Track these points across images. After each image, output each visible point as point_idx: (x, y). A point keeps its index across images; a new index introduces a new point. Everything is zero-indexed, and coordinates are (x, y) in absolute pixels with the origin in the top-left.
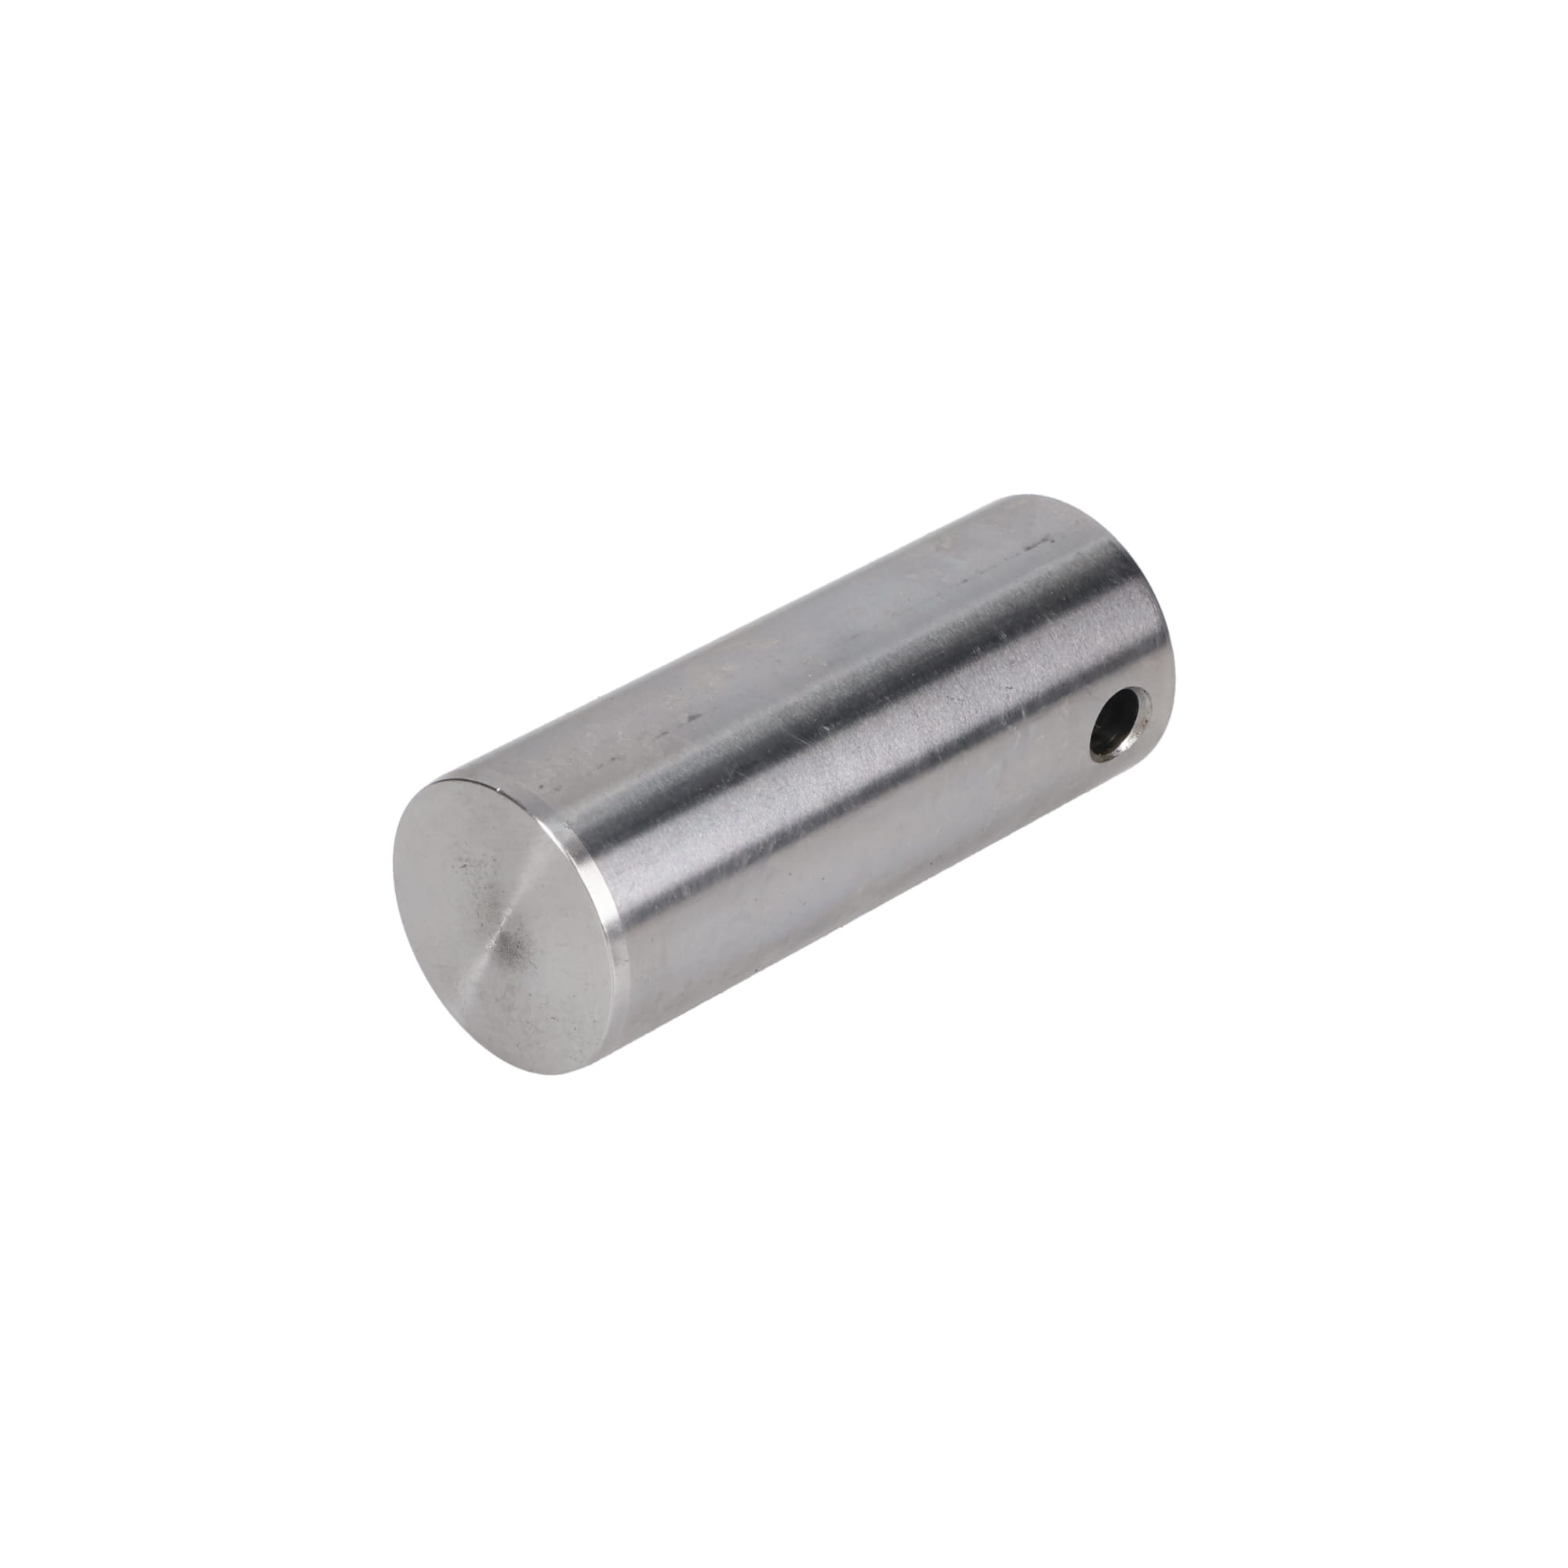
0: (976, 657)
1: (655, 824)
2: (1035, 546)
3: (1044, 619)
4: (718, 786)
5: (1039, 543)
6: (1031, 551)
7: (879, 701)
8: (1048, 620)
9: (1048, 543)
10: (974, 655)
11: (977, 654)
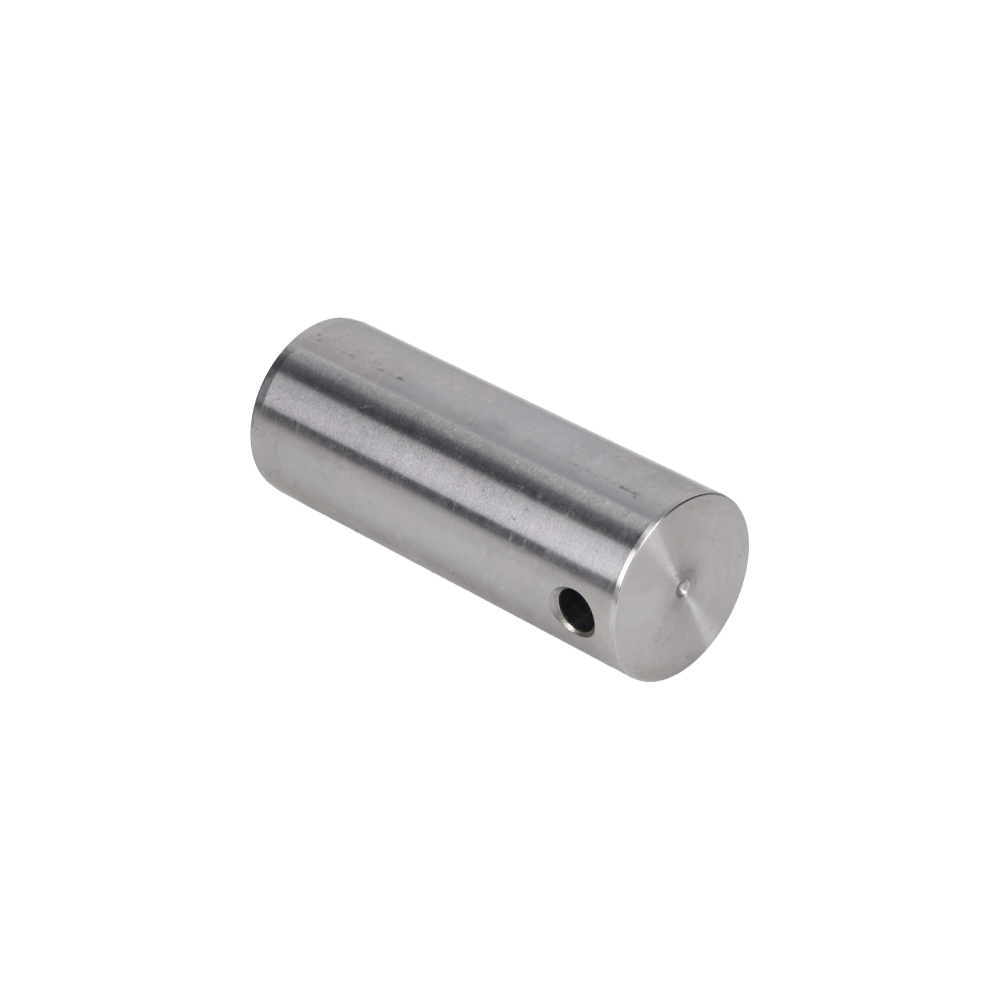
0: (517, 489)
1: (314, 388)
2: (627, 490)
3: (567, 512)
4: (354, 404)
5: (630, 492)
6: (623, 490)
7: (456, 454)
8: (568, 514)
9: (633, 495)
10: (517, 487)
11: (519, 488)
